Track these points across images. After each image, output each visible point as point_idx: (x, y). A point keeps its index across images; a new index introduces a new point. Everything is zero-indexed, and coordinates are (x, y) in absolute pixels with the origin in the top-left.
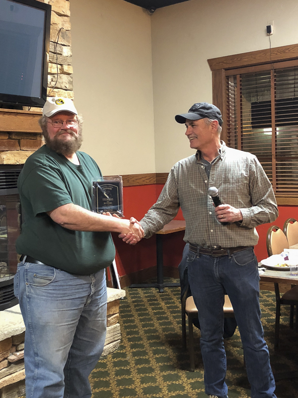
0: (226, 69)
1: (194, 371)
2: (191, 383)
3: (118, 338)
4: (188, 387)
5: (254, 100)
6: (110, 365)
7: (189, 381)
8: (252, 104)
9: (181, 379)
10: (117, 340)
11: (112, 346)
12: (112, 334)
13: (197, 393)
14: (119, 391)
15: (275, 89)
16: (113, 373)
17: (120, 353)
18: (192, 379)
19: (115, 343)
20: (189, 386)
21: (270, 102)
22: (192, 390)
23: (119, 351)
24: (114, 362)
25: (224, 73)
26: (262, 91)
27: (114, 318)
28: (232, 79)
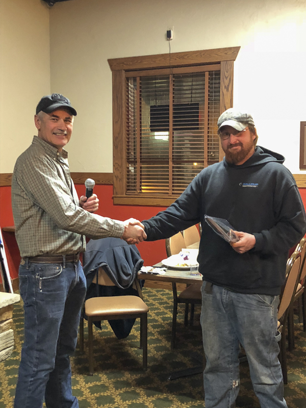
0: (127, 71)
3: (11, 345)
4: (86, 392)
5: (153, 103)
7: (87, 386)
8: (151, 107)
9: (78, 384)
10: (10, 347)
11: (4, 353)
12: (4, 341)
13: (96, 397)
15: (173, 93)
16: (6, 382)
17: (13, 360)
18: (91, 383)
19: (8, 349)
20: (88, 390)
21: (168, 106)
22: (91, 394)
23: (12, 358)
24: (7, 371)
25: (124, 74)
26: (161, 95)
27: (8, 323)
28: (132, 81)
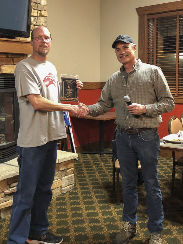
1: (119, 205)
2: (116, 211)
3: (73, 183)
4: (114, 214)
6: (67, 199)
7: (116, 210)
9: (110, 209)
10: (72, 184)
11: (69, 187)
12: (69, 180)
13: (120, 217)
14: (72, 214)
16: (69, 203)
17: (74, 192)
18: (118, 209)
19: (71, 186)
20: (116, 213)
22: (117, 215)
23: (73, 191)
24: (70, 197)
27: (71, 170)
